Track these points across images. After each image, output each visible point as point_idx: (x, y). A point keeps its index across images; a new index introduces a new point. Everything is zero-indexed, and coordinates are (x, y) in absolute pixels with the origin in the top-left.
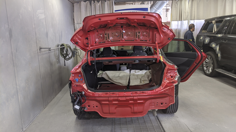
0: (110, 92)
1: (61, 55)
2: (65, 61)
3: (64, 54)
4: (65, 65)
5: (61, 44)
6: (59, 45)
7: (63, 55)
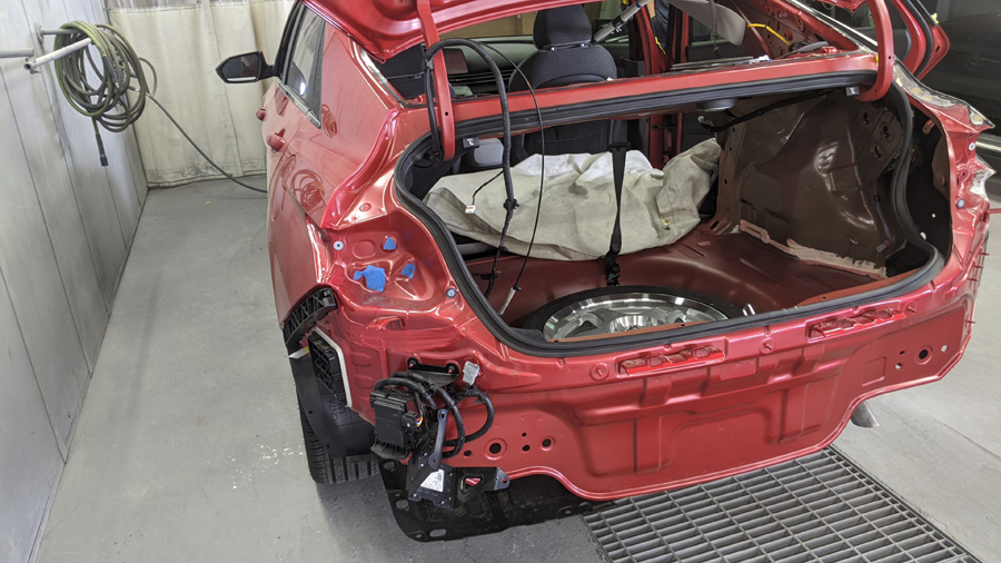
0: (669, 345)
1: (67, 94)
2: (98, 137)
3: (87, 88)
4: (104, 162)
5: (57, 28)
6: (43, 34)
7: (84, 98)
